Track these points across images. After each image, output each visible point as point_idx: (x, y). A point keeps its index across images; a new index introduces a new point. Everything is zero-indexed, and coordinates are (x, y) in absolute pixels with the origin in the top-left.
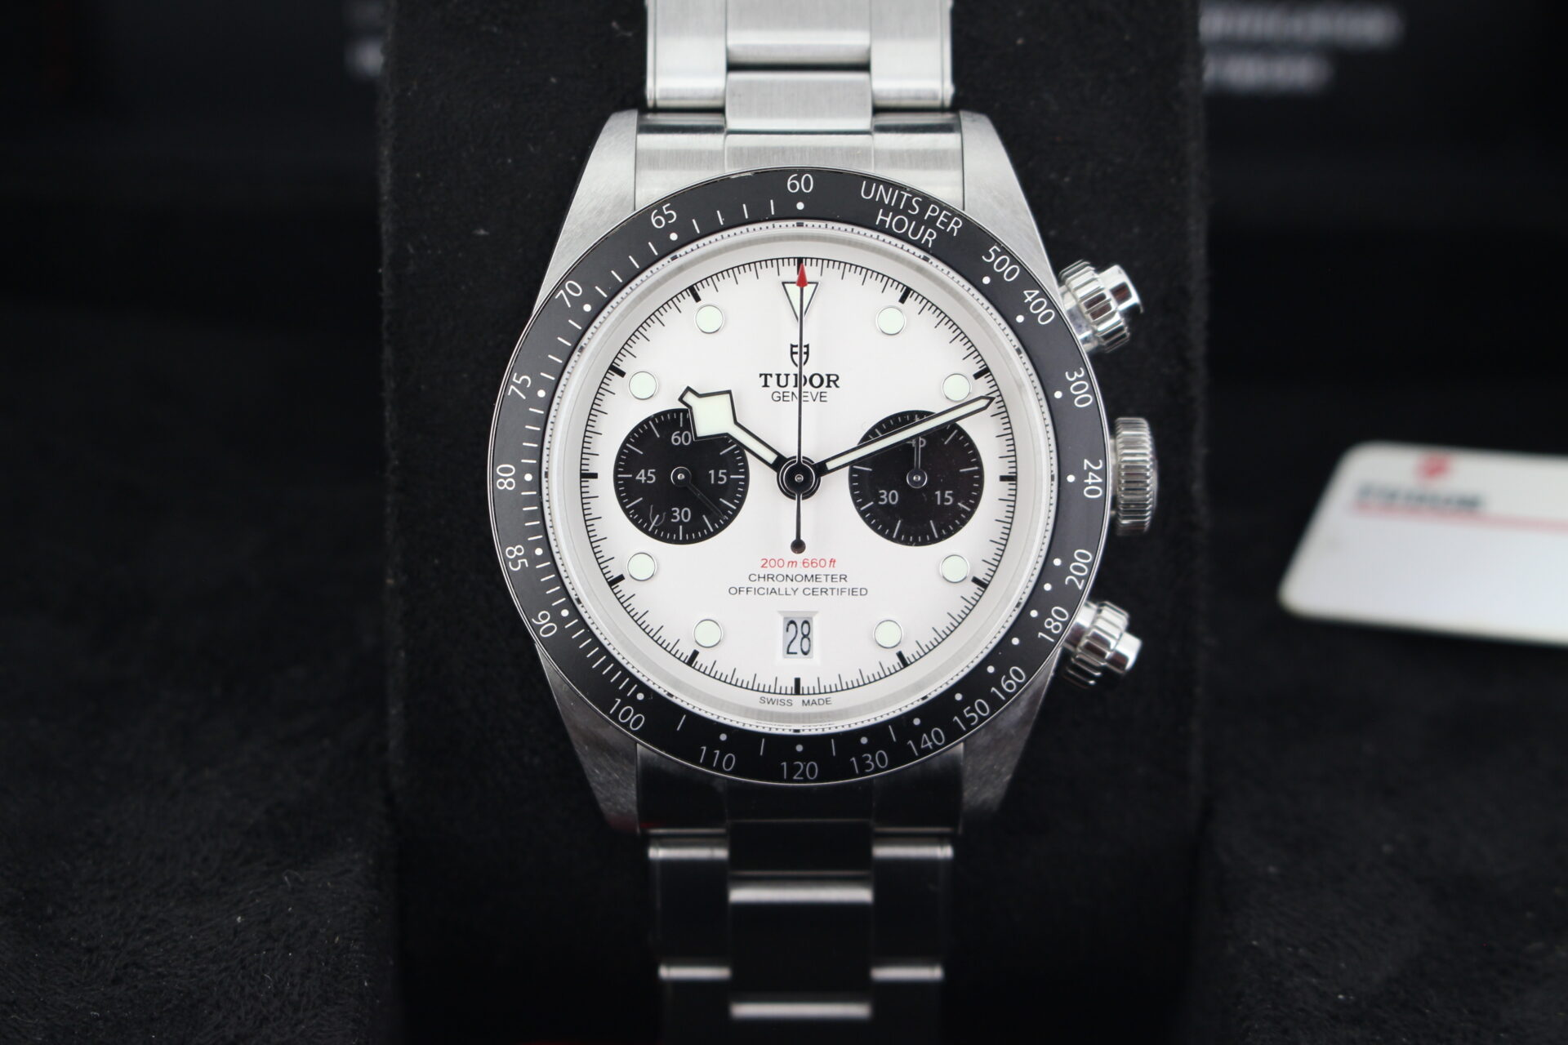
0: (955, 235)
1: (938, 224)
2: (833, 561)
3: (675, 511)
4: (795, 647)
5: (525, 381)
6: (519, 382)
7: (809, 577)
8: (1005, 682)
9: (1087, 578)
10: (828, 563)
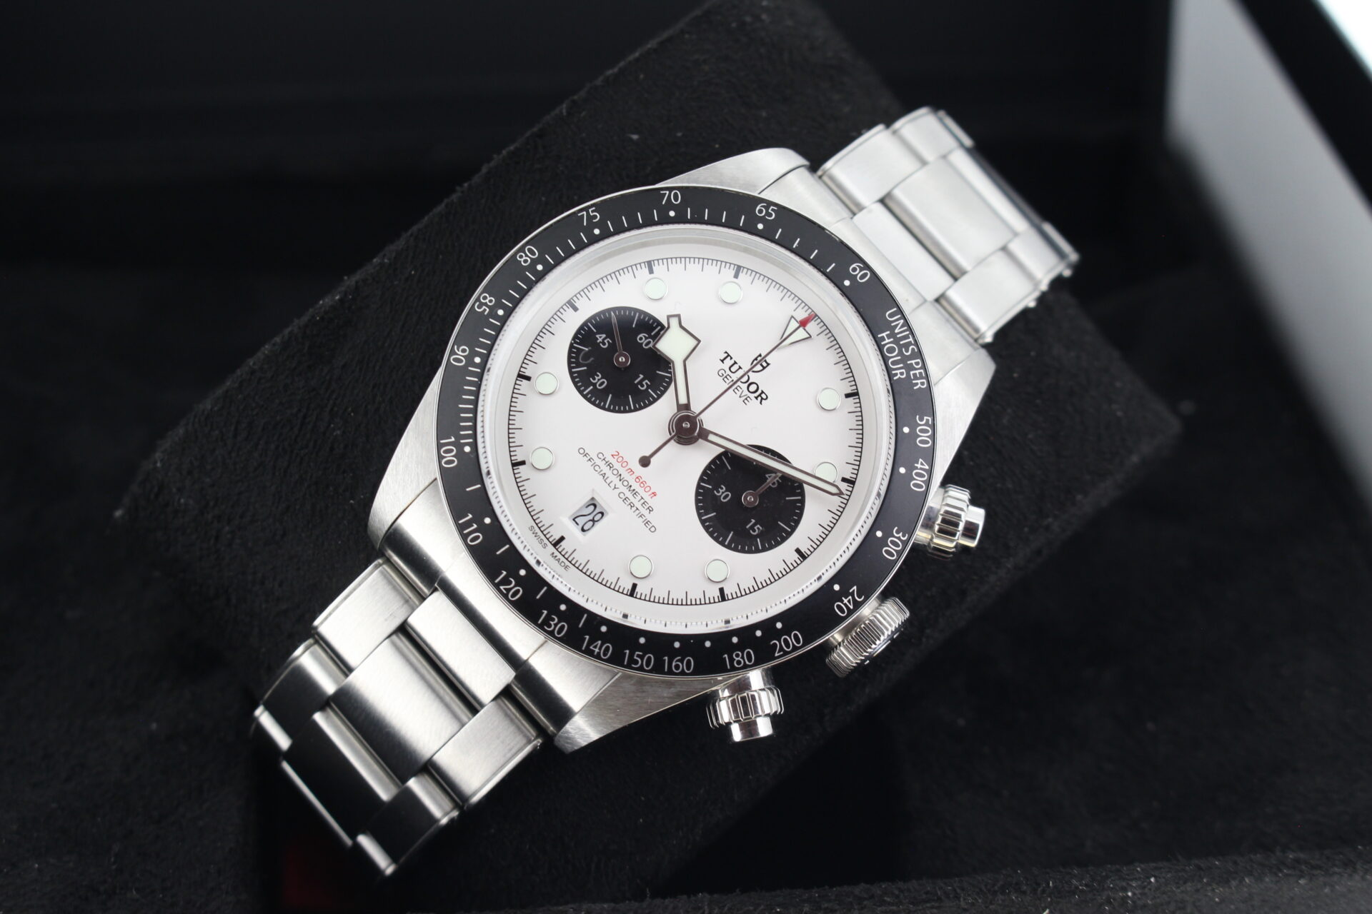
0: (915, 388)
1: (912, 373)
2: (654, 494)
3: (598, 376)
4: (581, 521)
5: (596, 217)
6: (591, 214)
7: (632, 489)
8: (677, 661)
9: (786, 653)
10: (650, 493)
